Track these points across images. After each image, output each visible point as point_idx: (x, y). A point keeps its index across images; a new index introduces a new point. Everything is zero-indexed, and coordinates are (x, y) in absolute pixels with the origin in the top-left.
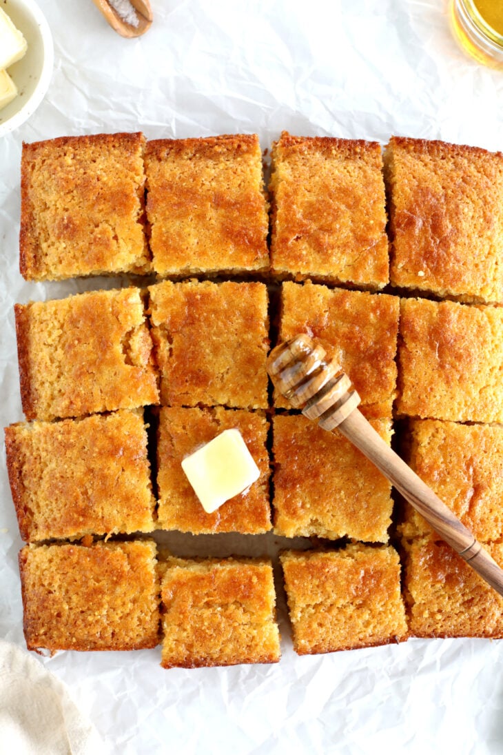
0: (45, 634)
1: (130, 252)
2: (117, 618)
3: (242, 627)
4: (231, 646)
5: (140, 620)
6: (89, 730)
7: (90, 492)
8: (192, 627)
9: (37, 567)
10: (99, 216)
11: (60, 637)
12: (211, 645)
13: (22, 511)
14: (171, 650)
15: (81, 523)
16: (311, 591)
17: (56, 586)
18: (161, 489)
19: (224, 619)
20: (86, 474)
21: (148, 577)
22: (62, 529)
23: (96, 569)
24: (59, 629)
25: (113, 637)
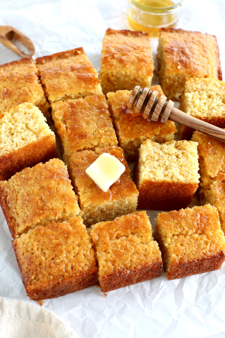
0: (35, 278)
1: (38, 95)
2: (72, 257)
3: (138, 245)
4: (135, 257)
5: (84, 255)
6: (71, 334)
7: (43, 198)
8: (112, 250)
9: (23, 244)
10: (20, 85)
11: (43, 278)
12: (125, 258)
13: (9, 219)
14: (104, 267)
15: (41, 214)
16: (174, 227)
17: (35, 249)
18: (79, 187)
19: (128, 243)
20: (40, 190)
21: (83, 231)
22: (32, 220)
23: (55, 233)
24: (42, 273)
25: (72, 269)
